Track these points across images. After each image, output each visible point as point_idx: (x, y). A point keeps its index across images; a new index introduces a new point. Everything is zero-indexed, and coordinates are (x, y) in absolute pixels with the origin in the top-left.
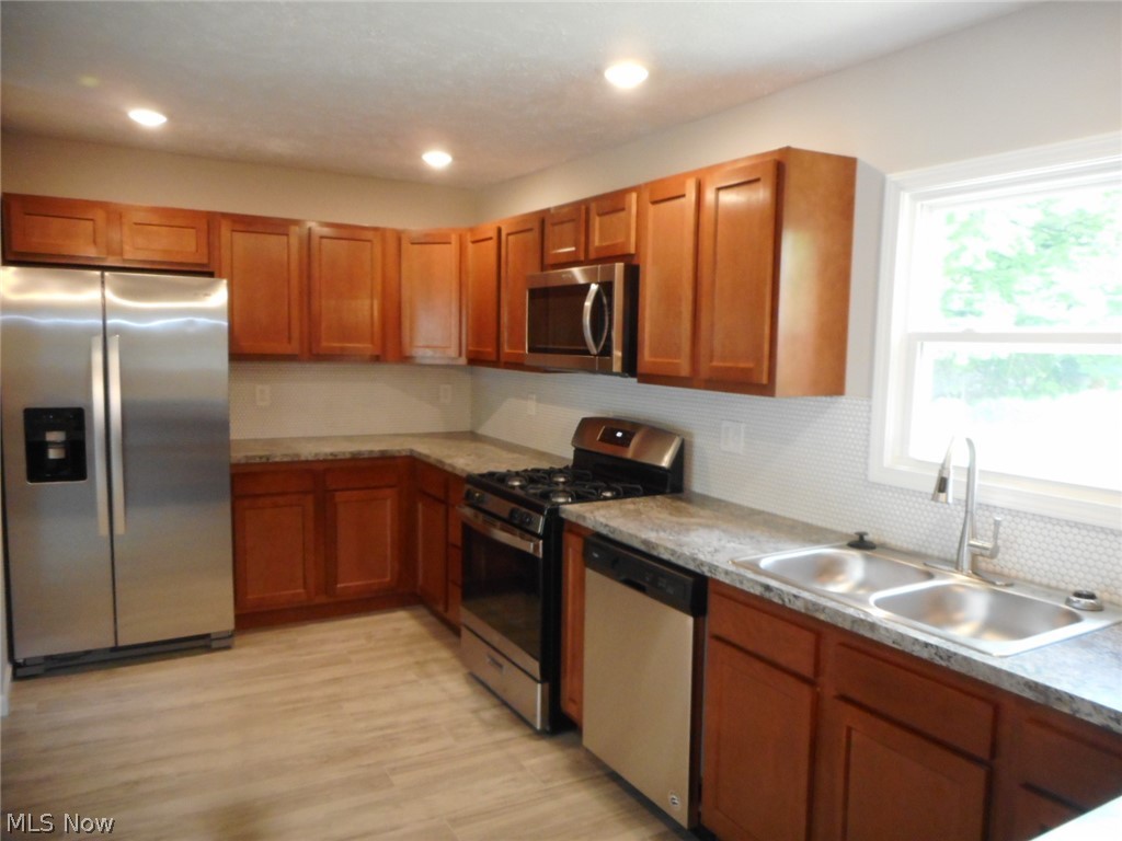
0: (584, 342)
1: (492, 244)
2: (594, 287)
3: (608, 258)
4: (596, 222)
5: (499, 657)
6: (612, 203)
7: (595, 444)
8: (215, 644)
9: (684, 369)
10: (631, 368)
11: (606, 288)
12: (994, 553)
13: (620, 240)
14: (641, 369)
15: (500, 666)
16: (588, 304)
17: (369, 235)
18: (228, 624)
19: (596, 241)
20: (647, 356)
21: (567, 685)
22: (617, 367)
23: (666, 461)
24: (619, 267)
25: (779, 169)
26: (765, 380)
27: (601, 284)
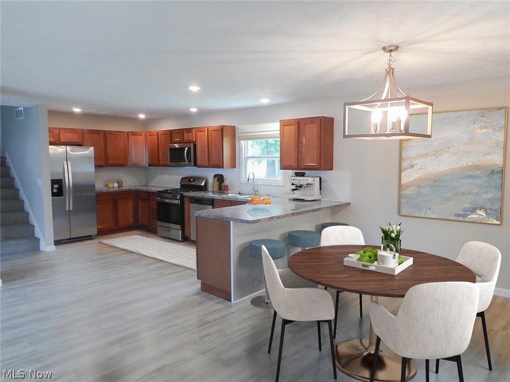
0: (185, 159)
1: (156, 137)
2: (186, 148)
3: (189, 142)
4: (185, 134)
5: (168, 229)
6: (189, 130)
7: (186, 183)
8: (93, 238)
9: (207, 165)
10: (195, 165)
11: (189, 149)
12: (258, 191)
13: (191, 138)
14: (197, 165)
15: (170, 231)
16: (185, 152)
17: (120, 133)
18: (95, 232)
19: (186, 138)
20: (199, 162)
21: (186, 230)
22: (192, 165)
23: (203, 184)
24: (192, 144)
25: (222, 129)
26: (222, 165)
27: (188, 148)
